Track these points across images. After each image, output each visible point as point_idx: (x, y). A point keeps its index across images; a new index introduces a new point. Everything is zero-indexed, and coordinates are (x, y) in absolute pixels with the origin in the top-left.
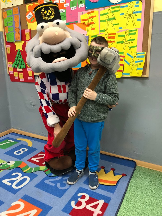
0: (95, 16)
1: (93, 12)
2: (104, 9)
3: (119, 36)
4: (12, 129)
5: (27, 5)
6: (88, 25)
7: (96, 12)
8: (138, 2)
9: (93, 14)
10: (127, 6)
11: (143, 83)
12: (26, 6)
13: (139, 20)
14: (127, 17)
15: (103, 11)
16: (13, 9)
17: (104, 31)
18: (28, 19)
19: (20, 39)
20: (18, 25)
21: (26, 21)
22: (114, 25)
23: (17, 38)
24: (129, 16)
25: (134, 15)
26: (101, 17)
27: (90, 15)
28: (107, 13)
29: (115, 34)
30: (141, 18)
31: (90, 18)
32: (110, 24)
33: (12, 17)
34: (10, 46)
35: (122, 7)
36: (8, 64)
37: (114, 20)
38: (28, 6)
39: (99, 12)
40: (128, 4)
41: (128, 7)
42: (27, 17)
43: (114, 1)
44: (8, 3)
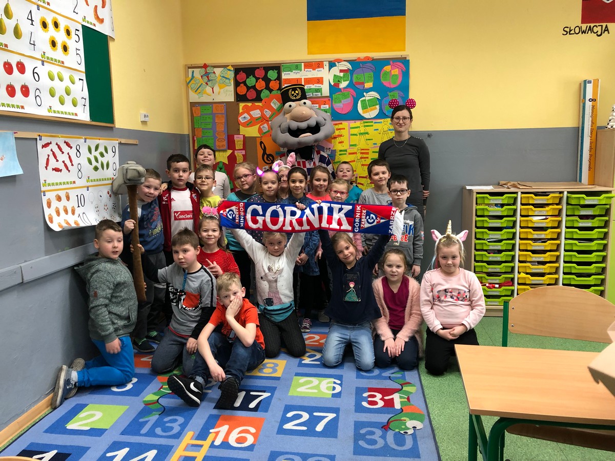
0: (344, 129)
1: (341, 124)
2: (355, 122)
3: (373, 152)
5: (240, 104)
6: (335, 138)
7: (345, 124)
9: (340, 126)
10: (381, 122)
12: (238, 105)
14: (382, 133)
15: (353, 124)
16: (215, 105)
17: (355, 145)
18: (242, 122)
19: (226, 147)
20: (221, 128)
21: (238, 124)
22: (367, 140)
23: (220, 146)
24: (384, 133)
25: (389, 132)
26: (351, 130)
27: (337, 127)
28: (359, 127)
29: (369, 150)
31: (338, 129)
32: (363, 138)
33: (211, 116)
35: (375, 123)
37: (366, 135)
38: (242, 105)
39: (349, 125)
40: (382, 120)
41: (383, 124)
42: (240, 119)
43: (366, 115)
44: (204, 95)
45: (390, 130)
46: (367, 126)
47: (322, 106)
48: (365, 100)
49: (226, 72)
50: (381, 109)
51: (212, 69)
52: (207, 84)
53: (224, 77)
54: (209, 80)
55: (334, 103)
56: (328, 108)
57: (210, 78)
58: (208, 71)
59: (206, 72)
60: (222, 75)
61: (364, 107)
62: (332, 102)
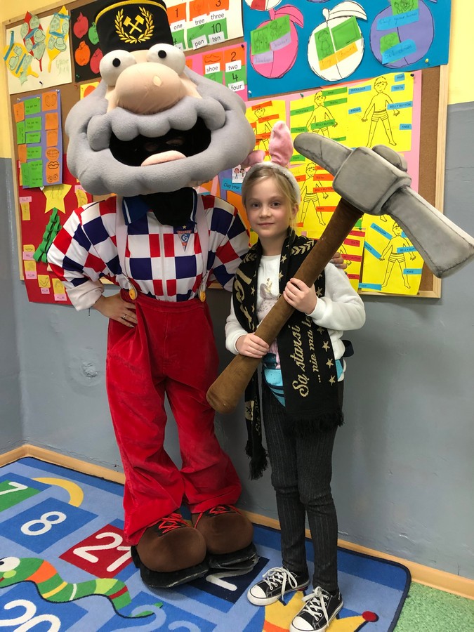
0: (276, 117)
1: (270, 104)
2: (302, 96)
4: (27, 446)
5: (82, 86)
7: (278, 105)
8: (402, 77)
9: (268, 111)
10: (368, 88)
11: (424, 315)
12: (78, 89)
13: (404, 127)
14: (369, 118)
15: (297, 102)
16: (44, 95)
19: (59, 179)
20: (54, 140)
23: (50, 178)
24: (376, 117)
26: (292, 118)
27: (261, 113)
30: (411, 123)
33: (39, 119)
34: (30, 199)
35: (353, 91)
36: (23, 251)
38: (84, 87)
39: (288, 106)
43: (330, 74)
44: (30, 78)
45: (392, 107)
46: (333, 103)
47: (227, 65)
48: (325, 31)
49: (58, 22)
50: (368, 51)
51: (37, 20)
52: (32, 53)
53: (54, 33)
54: (34, 45)
55: (252, 53)
56: (239, 68)
57: (36, 40)
58: (32, 28)
59: (30, 30)
60: (52, 30)
61: (325, 52)
62: (249, 52)
